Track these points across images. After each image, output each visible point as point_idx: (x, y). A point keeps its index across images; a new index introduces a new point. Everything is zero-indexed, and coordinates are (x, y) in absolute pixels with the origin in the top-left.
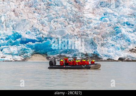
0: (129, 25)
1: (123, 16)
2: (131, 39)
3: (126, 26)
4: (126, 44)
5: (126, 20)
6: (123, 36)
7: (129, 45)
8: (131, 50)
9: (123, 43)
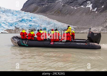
0: (4, 23)
1: (2, 21)
2: (5, 27)
3: (3, 24)
4: (3, 28)
5: (3, 22)
6: (2, 26)
7: (4, 29)
8: (5, 30)
9: (2, 28)
